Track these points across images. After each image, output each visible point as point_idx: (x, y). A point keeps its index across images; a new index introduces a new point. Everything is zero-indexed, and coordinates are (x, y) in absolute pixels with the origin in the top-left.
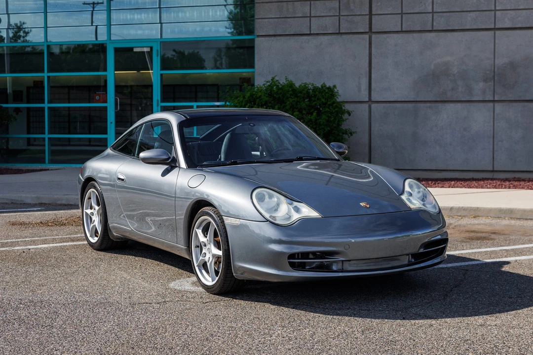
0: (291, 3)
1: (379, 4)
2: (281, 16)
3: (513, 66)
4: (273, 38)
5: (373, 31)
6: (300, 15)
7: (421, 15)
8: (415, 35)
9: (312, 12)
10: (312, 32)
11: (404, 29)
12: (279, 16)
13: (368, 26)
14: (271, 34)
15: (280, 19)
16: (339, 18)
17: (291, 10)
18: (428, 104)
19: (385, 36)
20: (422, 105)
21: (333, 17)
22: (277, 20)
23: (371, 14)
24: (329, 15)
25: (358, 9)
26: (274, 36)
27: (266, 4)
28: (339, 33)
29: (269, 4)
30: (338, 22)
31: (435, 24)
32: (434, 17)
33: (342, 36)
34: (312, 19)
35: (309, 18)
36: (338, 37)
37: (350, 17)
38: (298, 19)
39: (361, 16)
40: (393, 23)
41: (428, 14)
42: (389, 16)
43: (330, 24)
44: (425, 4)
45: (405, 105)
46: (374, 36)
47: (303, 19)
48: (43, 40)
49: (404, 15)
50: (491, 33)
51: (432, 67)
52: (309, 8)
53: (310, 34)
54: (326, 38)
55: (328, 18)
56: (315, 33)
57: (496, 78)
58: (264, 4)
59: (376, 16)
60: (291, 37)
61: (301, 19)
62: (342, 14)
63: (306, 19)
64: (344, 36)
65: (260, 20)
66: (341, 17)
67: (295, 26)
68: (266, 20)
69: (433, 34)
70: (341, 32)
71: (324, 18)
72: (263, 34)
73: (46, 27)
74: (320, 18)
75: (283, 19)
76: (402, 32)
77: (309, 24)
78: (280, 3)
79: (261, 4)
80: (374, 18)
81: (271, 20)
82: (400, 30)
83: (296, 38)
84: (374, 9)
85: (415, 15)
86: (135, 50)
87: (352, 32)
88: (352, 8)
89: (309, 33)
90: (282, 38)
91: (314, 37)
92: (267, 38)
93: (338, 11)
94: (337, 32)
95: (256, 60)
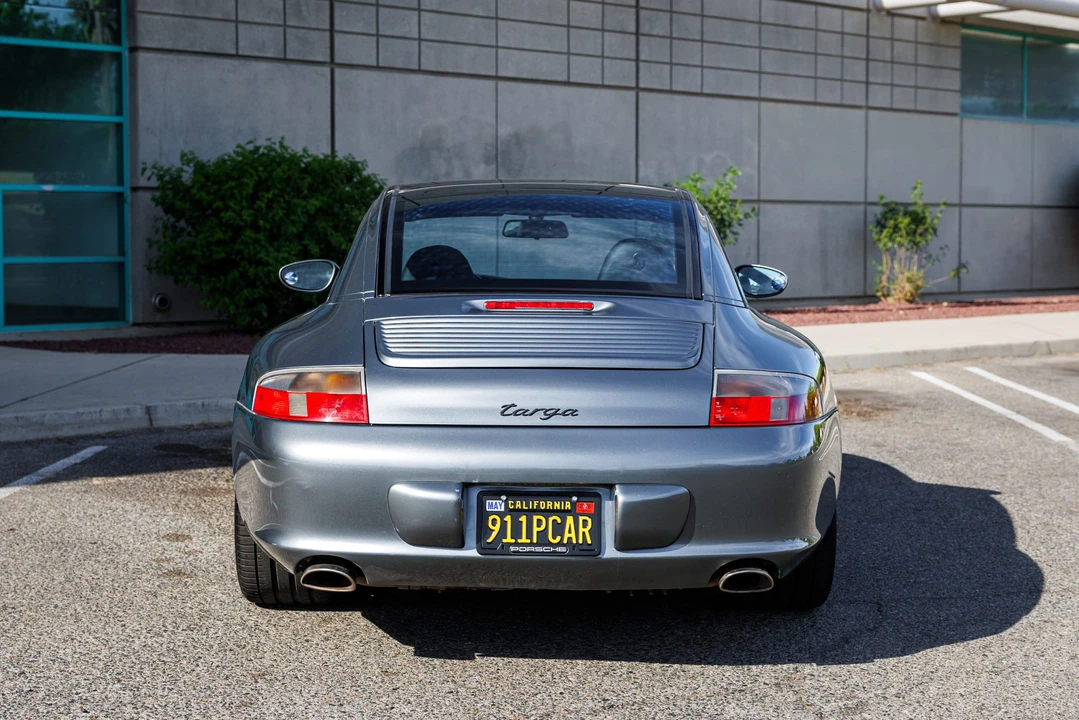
1: (345, 13)
2: (186, 14)
3: (517, 139)
4: (170, 56)
5: (336, 61)
6: (219, 16)
8: (397, 76)
9: (239, 14)
10: (240, 53)
11: (381, 64)
12: (180, 13)
13: (328, 51)
14: (167, 47)
15: (183, 20)
16: (285, 30)
19: (354, 72)
21: (274, 28)
22: (177, 19)
23: (332, 30)
24: (268, 21)
25: (313, 17)
26: (171, 51)
28: (285, 60)
30: (283, 37)
31: (422, 59)
32: (422, 48)
33: (290, 66)
34: (240, 26)
35: (234, 24)
36: (284, 66)
37: (303, 31)
38: (215, 23)
39: (317, 32)
40: (365, 50)
41: (413, 41)
42: (359, 37)
43: (269, 40)
44: (408, 23)
46: (338, 71)
47: (225, 23)
49: (380, 39)
50: (491, 83)
51: (420, 133)
52: (234, 5)
53: (237, 56)
54: (263, 65)
55: (266, 28)
56: (246, 53)
57: (499, 159)
59: (341, 35)
60: (203, 58)
61: (221, 23)
62: (288, 23)
63: (229, 24)
64: (294, 66)
65: (145, 15)
66: (288, 30)
67: (211, 36)
68: (158, 17)
69: (419, 78)
70: (287, 57)
71: (260, 28)
72: (154, 46)
74: (254, 26)
75: (189, 20)
76: (378, 68)
77: (234, 36)
80: (337, 37)
81: (166, 18)
82: (374, 63)
83: (214, 60)
84: (337, 21)
85: (395, 40)
87: (305, 59)
88: (305, 14)
89: (233, 52)
90: (189, 58)
91: (243, 62)
92: (159, 56)
93: (282, 16)
94: (282, 56)
95: (141, 98)
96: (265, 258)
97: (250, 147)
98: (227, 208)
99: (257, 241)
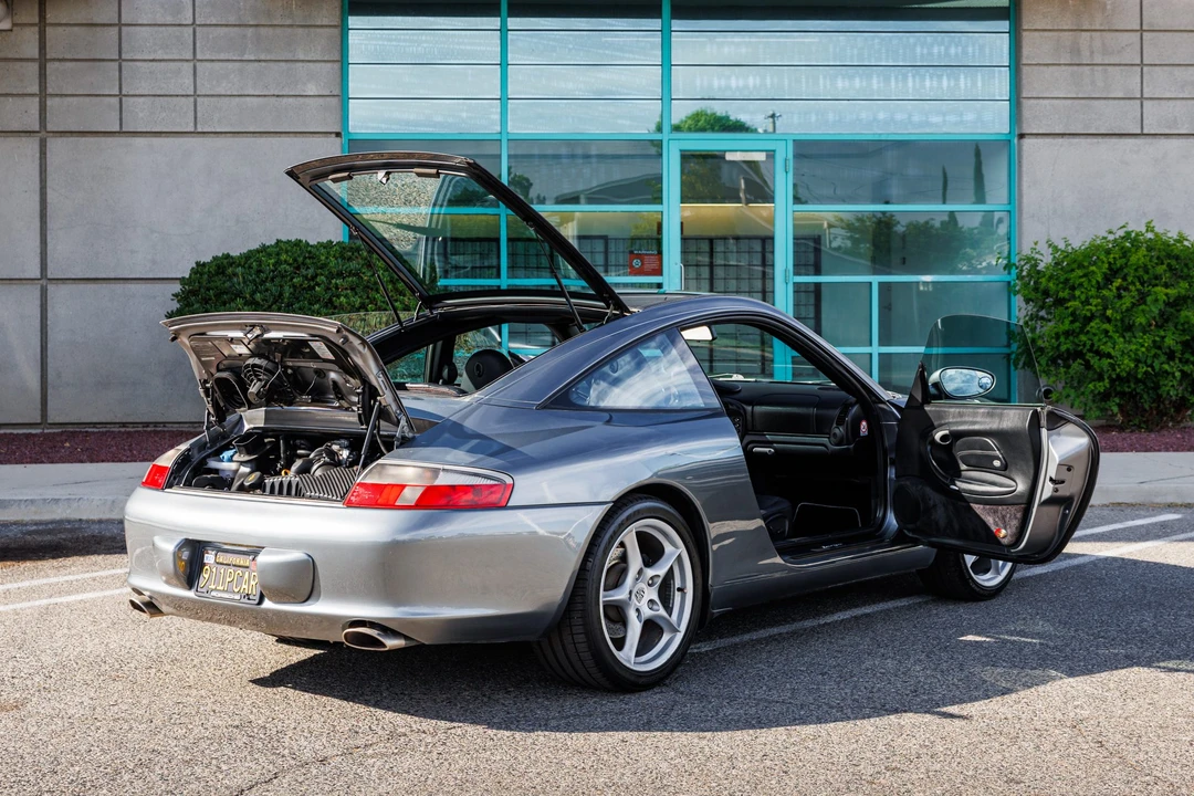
0: (1101, 68)
2: (1081, 95)
4: (1060, 140)
6: (1121, 95)
9: (1145, 91)
10: (1145, 131)
12: (1074, 95)
14: (1057, 132)
15: (1077, 101)
17: (1100, 83)
22: (1069, 102)
24: (1181, 95)
26: (1063, 135)
27: (1045, 68)
29: (1051, 68)
34: (1145, 103)
35: (1138, 102)
38: (1116, 102)
43: (1184, 116)
47: (1127, 101)
48: (496, 128)
52: (1139, 81)
53: (1141, 135)
54: (1175, 142)
55: (1179, 102)
56: (1153, 132)
58: (1042, 68)
60: (1100, 140)
61: (1122, 102)
63: (1132, 102)
65: (1032, 101)
67: (1110, 116)
68: (1046, 102)
71: (1171, 103)
72: (1041, 131)
73: (505, 99)
74: (1163, 102)
75: (1083, 101)
77: (1139, 114)
78: (1075, 68)
79: (1035, 67)
81: (1056, 102)
83: (1114, 140)
86: (729, 157)
89: (1139, 132)
90: (1083, 141)
91: (1150, 140)
92: (1048, 141)
95: (1025, 185)
96: (1111, 351)
97: (1121, 233)
98: (1073, 297)
99: (1106, 332)
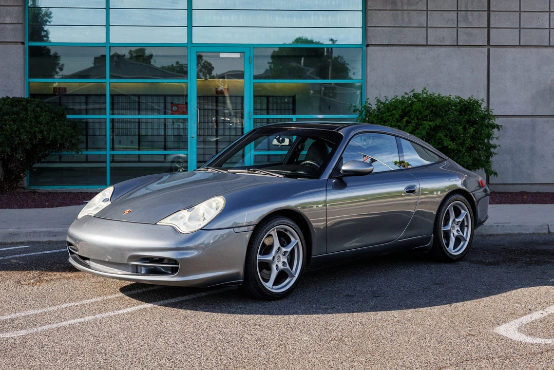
0: (407, 12)
1: (497, 18)
2: (396, 26)
4: (386, 48)
5: (491, 44)
6: (416, 25)
7: (538, 30)
8: (533, 50)
9: (429, 23)
10: (429, 44)
11: (521, 44)
12: (393, 25)
13: (486, 39)
14: (385, 43)
15: (394, 29)
16: (457, 30)
17: (406, 20)
18: (545, 119)
19: (503, 49)
20: (539, 119)
21: (450, 29)
22: (391, 28)
23: (489, 27)
24: (446, 26)
25: (476, 21)
26: (388, 45)
27: (379, 12)
28: (457, 45)
29: (382, 12)
30: (456, 33)
31: (551, 40)
32: (551, 33)
33: (460, 48)
34: (429, 29)
35: (425, 29)
36: (456, 49)
37: (468, 29)
38: (414, 29)
39: (479, 29)
40: (511, 37)
41: (545, 30)
42: (507, 30)
43: (448, 36)
44: (542, 20)
45: (523, 119)
46: (492, 49)
47: (420, 29)
48: (104, 41)
49: (521, 30)
51: (549, 82)
52: (426, 18)
53: (427, 45)
54: (443, 49)
55: (446, 29)
56: (432, 44)
58: (377, 12)
59: (494, 30)
60: (406, 48)
61: (417, 29)
62: (459, 26)
63: (422, 29)
64: (463, 49)
65: (373, 28)
66: (459, 29)
67: (412, 36)
68: (379, 28)
69: (550, 50)
70: (459, 44)
71: (442, 29)
72: (377, 43)
73: (108, 26)
74: (437, 29)
75: (398, 29)
76: (520, 46)
77: (426, 35)
78: (394, 12)
79: (374, 11)
80: (492, 31)
81: (385, 28)
82: (518, 44)
83: (413, 48)
84: (492, 22)
85: (532, 30)
86: (222, 55)
87: (470, 44)
88: (470, 20)
90: (397, 48)
91: (431, 48)
92: (380, 48)
93: (456, 22)
94: (456, 44)
95: (369, 70)
97: (411, 94)
